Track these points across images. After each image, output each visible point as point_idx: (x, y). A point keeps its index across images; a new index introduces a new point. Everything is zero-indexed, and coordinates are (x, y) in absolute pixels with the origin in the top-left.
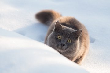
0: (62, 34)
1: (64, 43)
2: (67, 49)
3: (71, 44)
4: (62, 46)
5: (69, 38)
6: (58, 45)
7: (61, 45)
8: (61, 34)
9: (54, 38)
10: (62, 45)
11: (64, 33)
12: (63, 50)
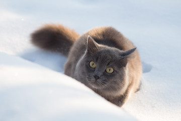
0: (97, 59)
1: (100, 74)
2: (105, 83)
3: (112, 75)
4: (96, 80)
5: (108, 64)
6: (89, 78)
7: (95, 77)
8: (95, 59)
9: (84, 65)
10: (97, 77)
11: (99, 57)
12: (98, 85)
